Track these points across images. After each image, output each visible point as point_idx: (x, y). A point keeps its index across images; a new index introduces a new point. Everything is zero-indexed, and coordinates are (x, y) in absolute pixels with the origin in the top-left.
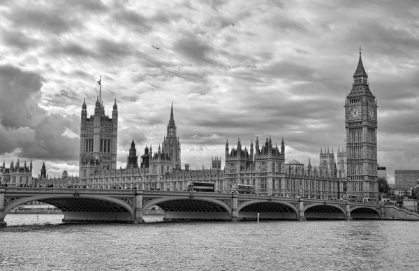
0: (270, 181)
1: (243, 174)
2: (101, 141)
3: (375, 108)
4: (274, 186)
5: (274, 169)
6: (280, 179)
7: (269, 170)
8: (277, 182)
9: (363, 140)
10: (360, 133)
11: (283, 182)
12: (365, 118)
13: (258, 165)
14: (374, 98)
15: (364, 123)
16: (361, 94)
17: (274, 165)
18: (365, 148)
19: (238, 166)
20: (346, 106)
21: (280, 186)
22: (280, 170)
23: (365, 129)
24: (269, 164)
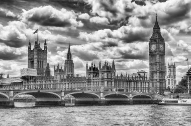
0: (106, 83)
1: (94, 80)
2: (38, 62)
3: (164, 44)
4: (108, 85)
5: (108, 77)
6: (111, 82)
7: (106, 77)
8: (109, 83)
9: (157, 61)
10: (155, 57)
11: (113, 83)
12: (158, 50)
13: (100, 75)
14: (163, 39)
15: (157, 53)
16: (156, 38)
17: (108, 75)
18: (158, 65)
19: (92, 75)
20: (149, 44)
21: (111, 85)
22: (111, 77)
23: (158, 56)
24: (106, 74)
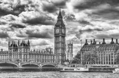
0: (23, 56)
1: (14, 53)
3: (65, 29)
4: (24, 57)
5: (24, 51)
6: (27, 55)
8: (25, 56)
9: (60, 41)
11: (28, 56)
12: (60, 33)
13: (19, 50)
14: (65, 25)
15: (60, 35)
16: (59, 24)
17: (24, 50)
18: (60, 44)
19: (12, 50)
20: (55, 29)
21: (27, 57)
22: (27, 51)
23: (60, 37)
